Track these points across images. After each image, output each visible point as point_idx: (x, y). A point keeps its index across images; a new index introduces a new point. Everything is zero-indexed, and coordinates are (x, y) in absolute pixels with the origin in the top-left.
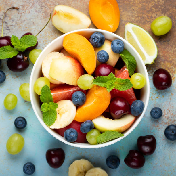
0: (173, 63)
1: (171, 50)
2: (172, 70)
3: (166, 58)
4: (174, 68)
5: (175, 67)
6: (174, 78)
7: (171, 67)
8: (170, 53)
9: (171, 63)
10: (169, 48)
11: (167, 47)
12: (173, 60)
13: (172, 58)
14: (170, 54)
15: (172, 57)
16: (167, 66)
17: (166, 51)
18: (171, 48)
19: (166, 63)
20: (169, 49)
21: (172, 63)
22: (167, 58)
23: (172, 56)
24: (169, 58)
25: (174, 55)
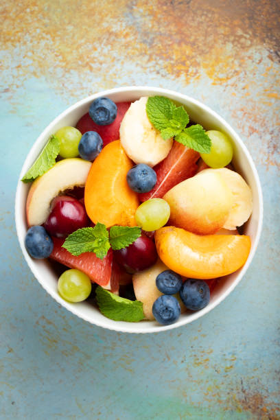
0: (198, 47)
1: (193, 20)
2: (196, 61)
3: (183, 36)
4: (198, 56)
5: (200, 54)
6: (199, 76)
7: (194, 54)
8: (191, 27)
9: (192, 46)
10: (189, 16)
11: (186, 15)
12: (196, 40)
13: (196, 36)
14: (190, 29)
15: (195, 34)
16: (185, 52)
17: (183, 21)
18: (193, 17)
19: (184, 46)
20: (190, 18)
21: (195, 47)
22: (186, 36)
23: (196, 32)
24: (189, 37)
25: (200, 30)
